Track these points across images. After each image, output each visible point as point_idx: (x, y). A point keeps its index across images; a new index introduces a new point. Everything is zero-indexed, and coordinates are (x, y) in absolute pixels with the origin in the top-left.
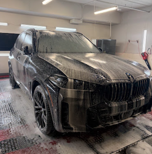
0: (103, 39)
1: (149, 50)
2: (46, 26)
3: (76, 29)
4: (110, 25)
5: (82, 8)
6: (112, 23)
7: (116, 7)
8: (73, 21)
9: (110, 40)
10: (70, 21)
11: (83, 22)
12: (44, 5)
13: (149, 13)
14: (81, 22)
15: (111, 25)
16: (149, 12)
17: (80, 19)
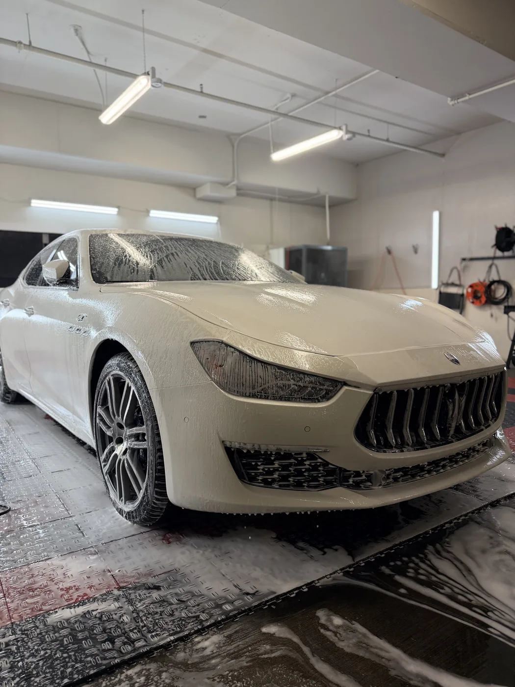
0: (306, 246)
1: (455, 273)
2: (118, 207)
3: (219, 217)
4: (324, 207)
5: (233, 146)
6: (330, 198)
7: (340, 128)
8: (206, 191)
9: (329, 248)
10: (198, 190)
11: (238, 195)
12: (106, 126)
13: (443, 160)
14: (233, 193)
15: (330, 207)
16: (443, 155)
17: (227, 184)
